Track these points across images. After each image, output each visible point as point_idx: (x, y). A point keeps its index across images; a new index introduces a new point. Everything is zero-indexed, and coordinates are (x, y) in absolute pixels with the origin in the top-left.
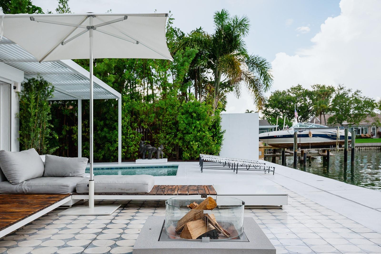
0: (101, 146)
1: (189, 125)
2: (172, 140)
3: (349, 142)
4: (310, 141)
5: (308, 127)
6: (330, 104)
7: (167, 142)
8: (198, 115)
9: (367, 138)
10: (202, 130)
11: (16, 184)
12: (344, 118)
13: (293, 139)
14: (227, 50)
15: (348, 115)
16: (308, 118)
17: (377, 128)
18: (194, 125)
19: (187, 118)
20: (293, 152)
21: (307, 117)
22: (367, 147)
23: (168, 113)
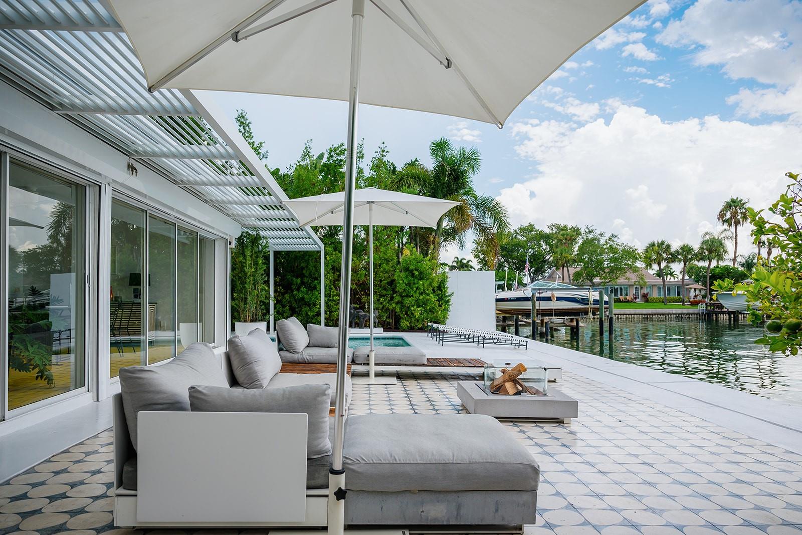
0: (297, 310)
1: (410, 286)
2: (388, 304)
3: (605, 308)
4: (553, 306)
5: (550, 288)
6: (576, 253)
7: (381, 306)
8: (421, 273)
9: (628, 301)
10: (425, 292)
11: (297, 353)
12: (595, 273)
13: (530, 303)
14: (452, 189)
15: (601, 269)
16: (544, 272)
17: (642, 288)
18: (417, 286)
19: (407, 277)
20: (530, 321)
21: (543, 269)
22: (629, 315)
23: (382, 269)
